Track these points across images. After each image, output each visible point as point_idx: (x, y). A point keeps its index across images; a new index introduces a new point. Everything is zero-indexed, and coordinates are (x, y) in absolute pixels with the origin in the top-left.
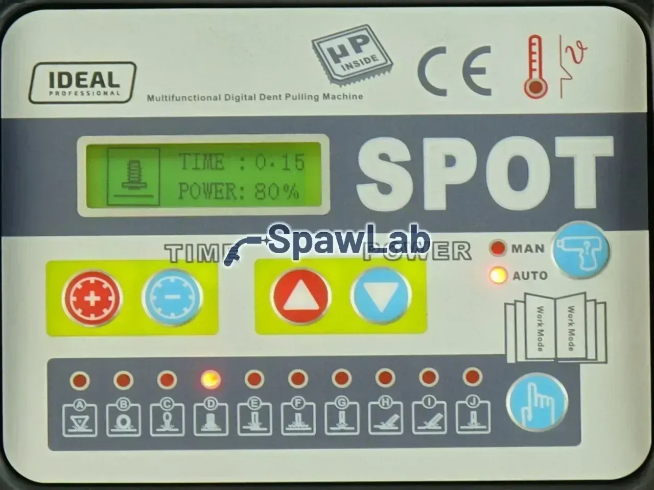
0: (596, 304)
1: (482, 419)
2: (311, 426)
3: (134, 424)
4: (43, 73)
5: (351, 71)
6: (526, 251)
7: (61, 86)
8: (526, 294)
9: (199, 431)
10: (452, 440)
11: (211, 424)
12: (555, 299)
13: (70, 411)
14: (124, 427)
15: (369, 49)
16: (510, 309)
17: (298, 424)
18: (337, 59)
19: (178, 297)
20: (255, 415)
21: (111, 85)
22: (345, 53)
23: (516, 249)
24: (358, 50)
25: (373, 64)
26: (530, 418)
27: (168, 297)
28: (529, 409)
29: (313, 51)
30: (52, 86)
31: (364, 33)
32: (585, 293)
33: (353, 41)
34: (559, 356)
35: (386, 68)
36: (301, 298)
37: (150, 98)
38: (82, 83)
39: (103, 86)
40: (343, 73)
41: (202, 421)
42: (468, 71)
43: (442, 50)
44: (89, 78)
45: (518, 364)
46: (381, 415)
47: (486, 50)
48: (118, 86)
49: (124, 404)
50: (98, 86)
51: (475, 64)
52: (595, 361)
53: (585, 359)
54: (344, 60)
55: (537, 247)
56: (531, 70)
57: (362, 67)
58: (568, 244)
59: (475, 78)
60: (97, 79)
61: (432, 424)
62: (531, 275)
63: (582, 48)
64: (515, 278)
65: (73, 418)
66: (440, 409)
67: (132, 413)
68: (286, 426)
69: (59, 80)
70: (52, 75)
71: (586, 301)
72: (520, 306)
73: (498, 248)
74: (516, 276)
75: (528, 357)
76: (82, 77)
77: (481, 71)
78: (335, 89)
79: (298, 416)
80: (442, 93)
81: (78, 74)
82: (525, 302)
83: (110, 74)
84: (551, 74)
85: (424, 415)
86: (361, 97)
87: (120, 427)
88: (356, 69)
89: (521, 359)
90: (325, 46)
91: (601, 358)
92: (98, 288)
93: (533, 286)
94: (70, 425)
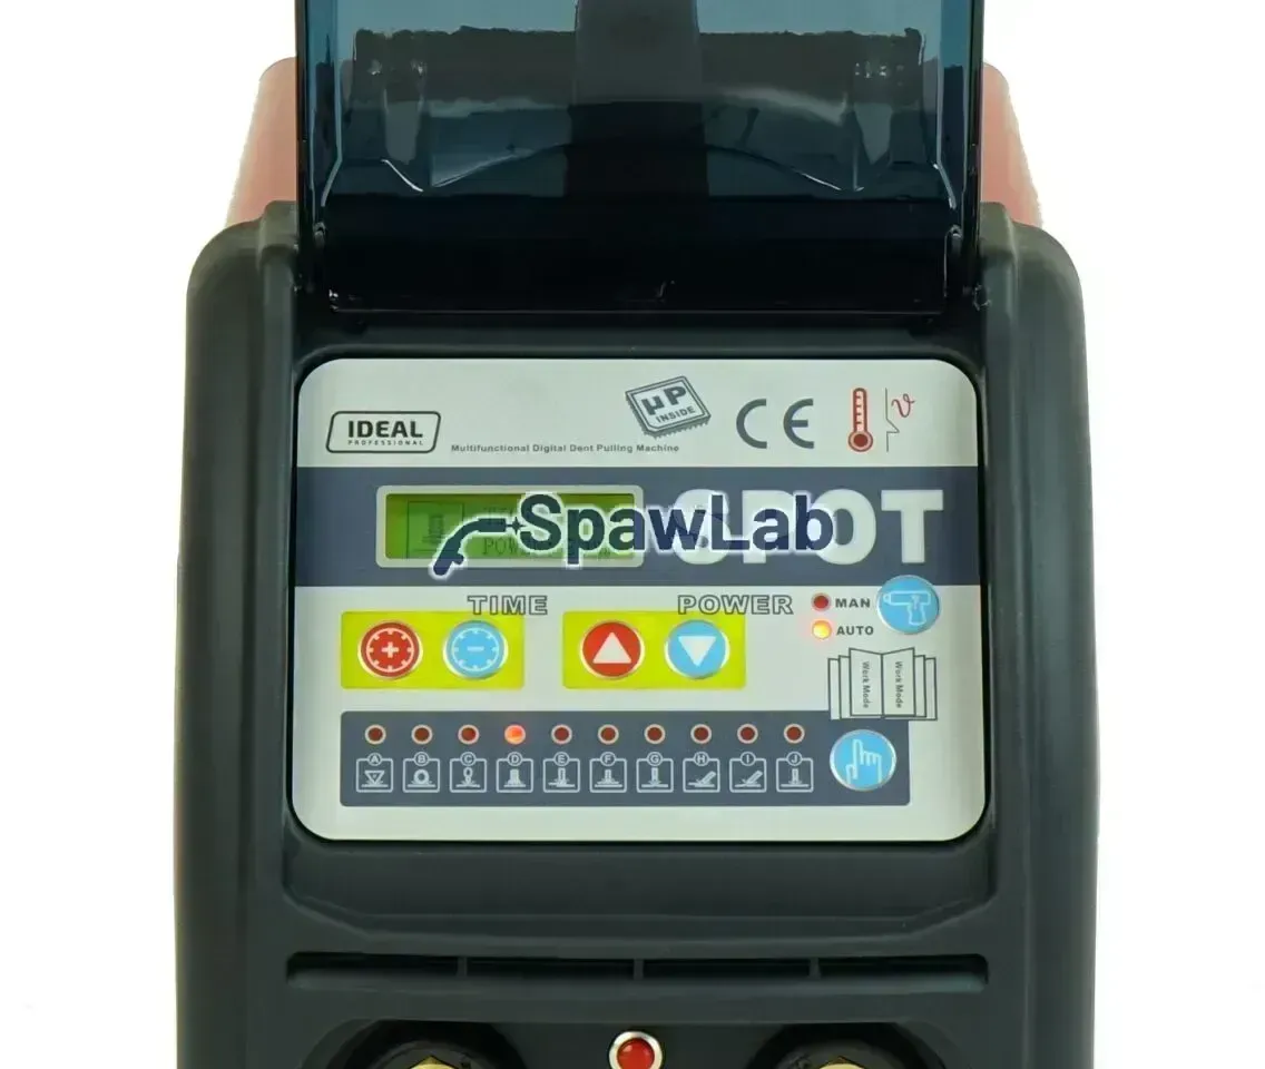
0: (925, 659)
1: (804, 778)
2: (622, 782)
3: (433, 779)
4: (342, 423)
5: (666, 422)
6: (851, 605)
7: (360, 435)
8: (850, 649)
9: (502, 787)
10: (771, 798)
11: (515, 779)
12: (882, 655)
13: (365, 766)
14: (422, 782)
15: (685, 401)
16: (834, 664)
17: (608, 781)
18: (651, 411)
19: (481, 649)
20: (562, 772)
21: (413, 434)
22: (660, 404)
23: (841, 603)
24: (674, 401)
25: (690, 415)
26: (855, 776)
27: (470, 649)
28: (854, 766)
29: (626, 403)
30: (351, 434)
31: (680, 385)
32: (913, 649)
33: (668, 393)
34: (886, 713)
35: (704, 420)
36: (612, 651)
37: (455, 448)
38: (383, 432)
39: (405, 435)
40: (658, 424)
41: (505, 777)
42: (789, 424)
43: (762, 403)
44: (391, 428)
45: (842, 721)
46: (697, 772)
47: (809, 403)
48: (421, 436)
49: (422, 758)
50: (400, 436)
51: (796, 417)
52: (924, 718)
53: (914, 717)
54: (659, 412)
55: (863, 602)
56: (856, 423)
57: (678, 419)
58: (895, 598)
59: (796, 430)
60: (400, 428)
61: (751, 782)
62: (857, 630)
63: (909, 402)
64: (839, 632)
65: (367, 772)
66: (759, 766)
67: (431, 768)
68: (594, 783)
69: (359, 429)
70: (351, 424)
71: (914, 656)
72: (845, 662)
73: (821, 602)
74: (840, 631)
75: (854, 713)
76: (383, 426)
77: (804, 424)
78: (650, 441)
79: (608, 773)
80: (763, 445)
81: (379, 424)
82: (850, 657)
83: (413, 425)
84: (877, 428)
85: (743, 773)
86: (676, 449)
87: (417, 782)
88: (671, 421)
89: (846, 715)
90: (639, 397)
91: (931, 715)
92: (396, 639)
93: (858, 641)
94: (364, 779)
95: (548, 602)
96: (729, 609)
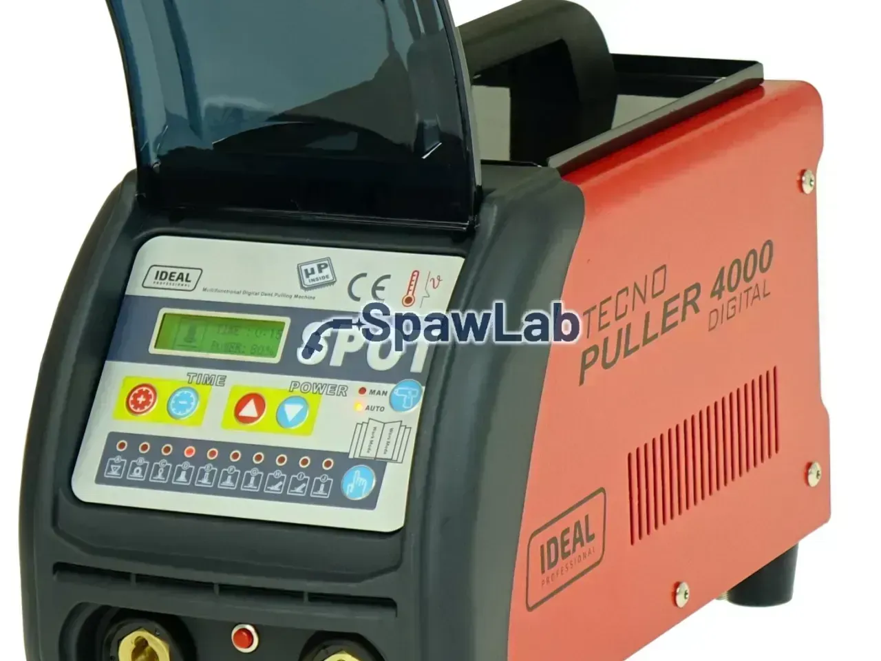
0: (406, 428)
1: (326, 490)
2: (234, 483)
3: (143, 473)
4: (154, 271)
5: (314, 283)
6: (377, 394)
7: (161, 279)
8: (370, 419)
9: (175, 481)
10: (307, 500)
11: (182, 478)
12: (384, 424)
13: (112, 463)
14: (137, 475)
15: (326, 271)
16: (359, 426)
17: (228, 482)
18: (308, 275)
20: (207, 474)
21: (187, 280)
22: (313, 272)
23: (372, 392)
24: (320, 271)
25: (326, 280)
26: (351, 491)
27: (181, 402)
28: (352, 486)
29: (296, 270)
30: (156, 278)
31: (326, 262)
32: (401, 422)
33: (319, 266)
34: (377, 457)
35: (332, 283)
36: (250, 410)
37: (205, 290)
38: (172, 278)
39: (182, 280)
40: (309, 284)
41: (178, 475)
42: (375, 288)
43: (364, 275)
44: (177, 275)
45: (354, 459)
46: (273, 481)
47: (388, 277)
48: (190, 281)
49: (141, 461)
50: (179, 281)
51: (380, 285)
52: (396, 461)
53: (391, 460)
54: (312, 277)
55: (384, 392)
56: (409, 290)
57: (320, 281)
58: (400, 392)
59: (378, 292)
60: (181, 277)
61: (299, 489)
62: (376, 408)
63: (439, 280)
64: (366, 409)
65: (112, 466)
66: (305, 481)
67: (143, 467)
68: (221, 482)
69: (160, 276)
70: (158, 272)
71: (401, 426)
72: (365, 425)
73: (363, 391)
74: (368, 408)
75: (361, 455)
76: (173, 275)
77: (382, 288)
78: (302, 293)
79: (230, 477)
80: (358, 299)
81: (172, 273)
82: (368, 423)
83: (188, 275)
84: (419, 294)
85: (296, 483)
86: (314, 298)
87: (135, 474)
88: (316, 282)
89: (357, 456)
90: (304, 268)
91: (400, 460)
92: (146, 395)
93: (375, 414)
94: (110, 470)
95: (227, 380)
96: (315, 391)
